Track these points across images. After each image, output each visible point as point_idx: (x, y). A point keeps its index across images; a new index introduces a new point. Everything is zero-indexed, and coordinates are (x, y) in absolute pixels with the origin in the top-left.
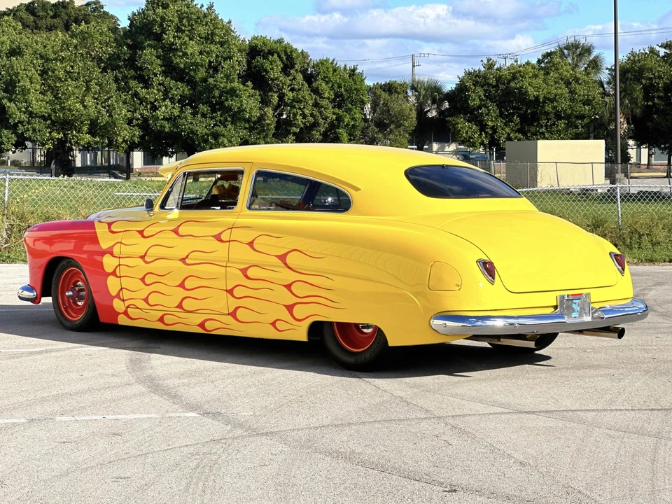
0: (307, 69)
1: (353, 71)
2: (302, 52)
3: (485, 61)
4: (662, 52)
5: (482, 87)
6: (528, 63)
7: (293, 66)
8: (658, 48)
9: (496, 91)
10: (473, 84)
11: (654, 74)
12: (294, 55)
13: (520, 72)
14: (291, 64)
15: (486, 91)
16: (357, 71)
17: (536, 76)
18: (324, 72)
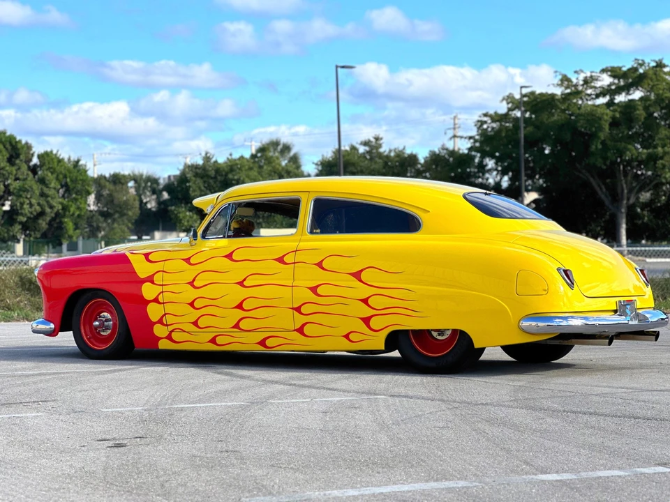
0: (31, 160)
1: (78, 161)
2: (27, 143)
3: (203, 154)
4: (362, 149)
5: (202, 178)
6: (242, 157)
7: (18, 156)
8: (358, 146)
9: (215, 182)
10: (194, 176)
11: (357, 169)
12: (19, 146)
13: (237, 164)
14: (16, 154)
15: (205, 182)
16: (81, 163)
17: (251, 169)
18: (49, 163)
